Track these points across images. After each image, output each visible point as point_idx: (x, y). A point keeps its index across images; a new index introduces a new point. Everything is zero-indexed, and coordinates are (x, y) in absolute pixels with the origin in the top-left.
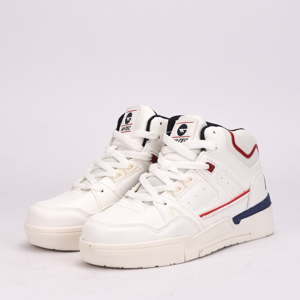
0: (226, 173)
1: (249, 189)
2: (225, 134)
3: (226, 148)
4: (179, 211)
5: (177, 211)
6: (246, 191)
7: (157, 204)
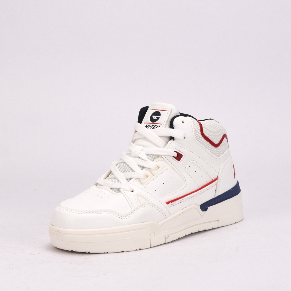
0: (194, 161)
1: (217, 177)
2: (193, 124)
3: (195, 138)
4: (145, 198)
5: (144, 198)
6: (214, 179)
7: (124, 191)
